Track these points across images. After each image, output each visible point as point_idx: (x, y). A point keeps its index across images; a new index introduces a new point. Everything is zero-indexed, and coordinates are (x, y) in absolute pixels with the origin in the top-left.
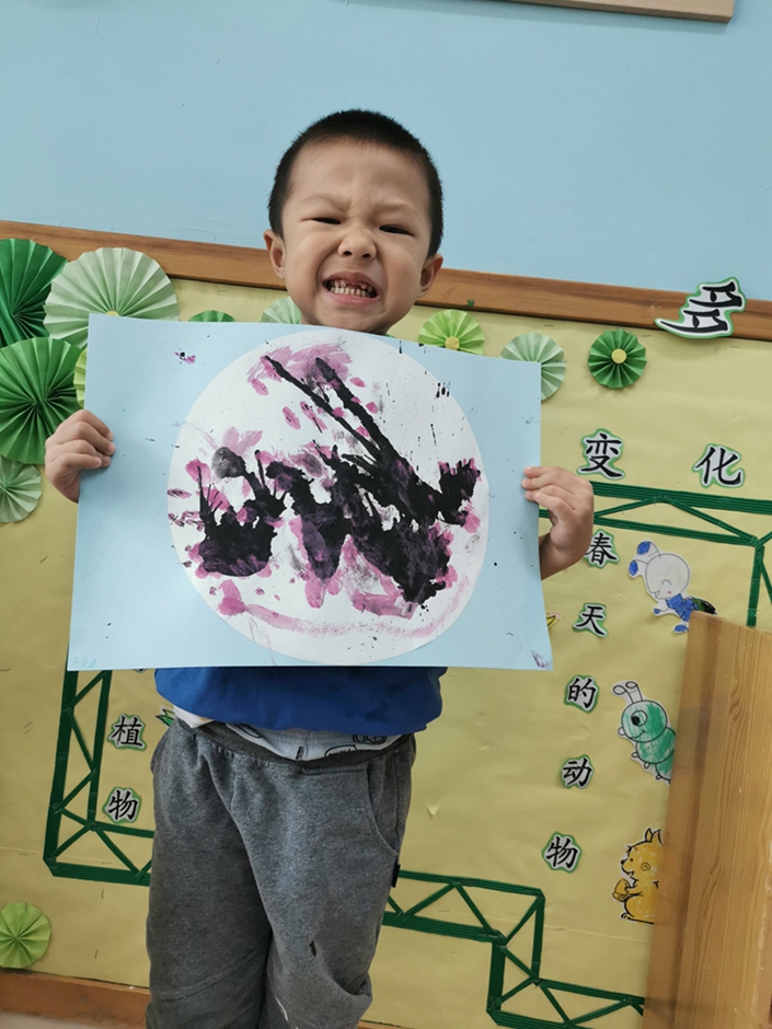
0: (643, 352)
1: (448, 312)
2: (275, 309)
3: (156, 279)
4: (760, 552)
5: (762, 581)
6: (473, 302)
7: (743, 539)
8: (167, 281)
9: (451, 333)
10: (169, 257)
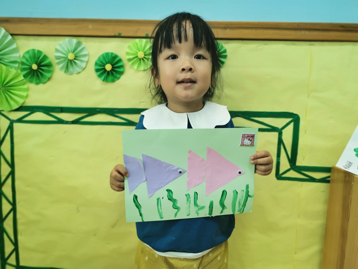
0: (225, 51)
1: (137, 40)
2: (61, 45)
3: (5, 37)
4: (280, 134)
5: (282, 147)
6: (148, 35)
7: (273, 129)
8: (10, 37)
9: (140, 49)
10: (9, 26)
